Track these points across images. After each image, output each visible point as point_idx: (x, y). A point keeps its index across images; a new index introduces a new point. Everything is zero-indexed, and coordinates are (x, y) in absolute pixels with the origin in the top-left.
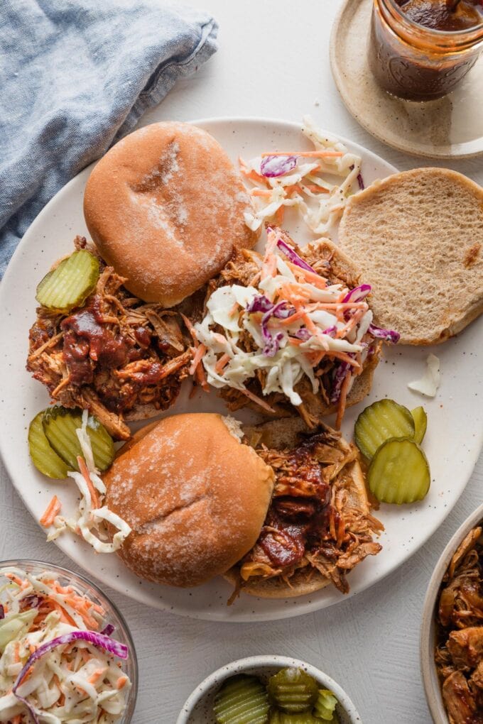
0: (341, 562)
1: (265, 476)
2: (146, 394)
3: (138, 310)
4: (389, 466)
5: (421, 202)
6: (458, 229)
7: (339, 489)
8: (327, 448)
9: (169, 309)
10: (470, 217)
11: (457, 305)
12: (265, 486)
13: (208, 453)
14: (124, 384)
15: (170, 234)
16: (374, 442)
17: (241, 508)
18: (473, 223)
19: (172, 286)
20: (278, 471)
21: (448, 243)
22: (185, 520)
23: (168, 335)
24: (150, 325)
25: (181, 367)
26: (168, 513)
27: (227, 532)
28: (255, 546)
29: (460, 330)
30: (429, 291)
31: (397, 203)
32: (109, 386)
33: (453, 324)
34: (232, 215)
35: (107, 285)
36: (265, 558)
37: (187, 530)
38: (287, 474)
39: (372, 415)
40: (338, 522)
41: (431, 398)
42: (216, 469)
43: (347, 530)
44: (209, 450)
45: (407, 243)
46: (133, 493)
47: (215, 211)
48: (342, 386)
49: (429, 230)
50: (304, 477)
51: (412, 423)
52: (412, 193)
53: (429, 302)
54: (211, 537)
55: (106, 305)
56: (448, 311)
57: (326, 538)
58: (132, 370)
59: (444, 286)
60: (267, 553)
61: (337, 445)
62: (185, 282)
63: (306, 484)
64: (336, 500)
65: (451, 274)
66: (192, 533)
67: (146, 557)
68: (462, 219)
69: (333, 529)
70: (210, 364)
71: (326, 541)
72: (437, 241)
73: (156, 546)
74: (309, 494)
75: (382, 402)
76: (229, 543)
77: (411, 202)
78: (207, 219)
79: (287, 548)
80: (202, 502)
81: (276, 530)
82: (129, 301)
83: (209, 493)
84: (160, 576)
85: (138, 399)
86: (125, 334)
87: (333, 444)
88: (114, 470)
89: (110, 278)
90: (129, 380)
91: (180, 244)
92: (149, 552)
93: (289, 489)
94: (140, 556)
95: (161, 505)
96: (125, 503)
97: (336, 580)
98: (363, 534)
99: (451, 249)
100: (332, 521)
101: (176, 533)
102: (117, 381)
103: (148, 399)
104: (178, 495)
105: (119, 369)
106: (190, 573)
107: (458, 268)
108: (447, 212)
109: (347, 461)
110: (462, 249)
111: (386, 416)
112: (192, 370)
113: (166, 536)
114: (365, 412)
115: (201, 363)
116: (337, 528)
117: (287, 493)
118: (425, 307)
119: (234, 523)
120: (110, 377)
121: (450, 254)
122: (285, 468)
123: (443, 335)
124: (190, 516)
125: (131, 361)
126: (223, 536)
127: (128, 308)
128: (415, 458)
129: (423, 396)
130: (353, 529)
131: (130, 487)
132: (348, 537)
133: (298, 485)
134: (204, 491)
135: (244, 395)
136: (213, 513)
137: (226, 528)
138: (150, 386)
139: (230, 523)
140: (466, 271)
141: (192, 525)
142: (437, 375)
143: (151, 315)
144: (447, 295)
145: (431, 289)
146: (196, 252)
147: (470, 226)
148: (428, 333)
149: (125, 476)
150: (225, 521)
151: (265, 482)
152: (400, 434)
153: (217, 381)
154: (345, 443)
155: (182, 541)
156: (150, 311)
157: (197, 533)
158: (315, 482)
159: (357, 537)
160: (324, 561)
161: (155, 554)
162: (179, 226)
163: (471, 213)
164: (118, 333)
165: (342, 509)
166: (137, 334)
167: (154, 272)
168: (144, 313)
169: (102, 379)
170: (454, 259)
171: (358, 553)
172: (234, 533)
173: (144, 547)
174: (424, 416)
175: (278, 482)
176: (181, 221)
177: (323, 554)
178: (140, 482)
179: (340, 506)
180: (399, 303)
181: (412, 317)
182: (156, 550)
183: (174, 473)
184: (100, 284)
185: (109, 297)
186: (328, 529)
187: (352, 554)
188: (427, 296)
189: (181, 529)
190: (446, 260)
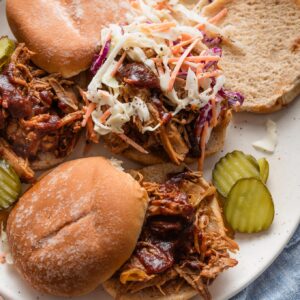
0: (204, 272)
1: (140, 195)
2: (47, 142)
3: (43, 79)
4: (241, 199)
5: (256, 9)
6: (284, 26)
7: (201, 214)
8: (191, 184)
9: (67, 79)
10: (293, 17)
11: (286, 79)
12: (140, 203)
13: (94, 179)
14: (29, 131)
15: (70, 24)
16: (228, 183)
17: (120, 219)
18: (296, 21)
19: (69, 58)
20: (151, 195)
21: (277, 36)
22: (73, 232)
23: (66, 98)
24: (52, 90)
25: (75, 121)
26: (61, 228)
27: (108, 240)
28: (132, 257)
29: (290, 100)
30: (266, 71)
31: (239, 11)
32: (18, 134)
33: (285, 94)
34: (116, 15)
35: (19, 56)
36: (141, 266)
37: (75, 240)
38: (158, 198)
39: (226, 163)
40: (201, 239)
41: (271, 153)
42: (100, 189)
43: (209, 247)
44: (95, 177)
45: (248, 37)
46: (32, 217)
47: (104, 11)
48: (201, 135)
49: (263, 28)
50: (172, 199)
51: (258, 168)
52: (250, 4)
53: (265, 79)
54: (95, 244)
55: (18, 71)
56: (281, 84)
57: (192, 251)
58: (36, 121)
59: (277, 67)
60: (143, 262)
61: (199, 182)
62: (79, 56)
63: (174, 205)
64: (199, 222)
65: (281, 58)
66: (79, 242)
67: (40, 267)
68: (287, 19)
69: (197, 245)
70: (96, 117)
71: (191, 255)
72: (270, 35)
73: (49, 256)
74: (177, 213)
75: (234, 153)
76: (110, 249)
77: (249, 10)
78: (98, 15)
79: (158, 257)
80: (88, 217)
81: (150, 244)
82: (37, 72)
83: (94, 209)
84: (52, 283)
85: (41, 146)
86: (31, 93)
87: (195, 180)
88: (20, 203)
89: (22, 52)
90: (33, 128)
91: (77, 31)
92: (44, 262)
93: (160, 210)
94: (36, 267)
95: (54, 222)
96: (26, 225)
97: (201, 288)
98: (221, 251)
99: (280, 41)
100: (196, 238)
101: (66, 244)
102: (24, 129)
103: (49, 146)
104: (68, 213)
105: (26, 119)
106: (76, 277)
107: (286, 53)
108: (276, 15)
109: (206, 194)
110: (288, 40)
111: (237, 164)
112: (84, 123)
113: (58, 247)
114: (220, 161)
115: (90, 117)
116: (200, 243)
117: (158, 213)
118: (263, 82)
119: (114, 232)
120: (18, 127)
121: (280, 44)
122: (157, 193)
123: (277, 102)
124: (78, 228)
125: (36, 114)
126: (105, 243)
127: (35, 77)
128: (261, 192)
129: (265, 151)
130: (213, 246)
131: (31, 212)
132: (209, 252)
133: (168, 206)
134: (89, 207)
135: (124, 141)
136: (97, 225)
137: (107, 236)
138: (50, 135)
139: (110, 231)
140: (293, 55)
141: (79, 235)
142: (274, 135)
143: (53, 82)
144: (280, 73)
145: (267, 69)
146: (88, 36)
147: (293, 24)
148: (266, 101)
149: (27, 205)
150: (106, 230)
151: (140, 199)
152: (248, 175)
153: (102, 129)
154: (205, 181)
155: (70, 250)
156: (52, 79)
157: (83, 242)
158: (182, 203)
159: (217, 253)
160: (190, 273)
161: (48, 263)
162: (76, 20)
163: (294, 15)
164: (26, 94)
165: (204, 229)
166: (41, 96)
167: (56, 47)
168: (48, 81)
169: (12, 129)
170: (282, 47)
171: (218, 265)
172: (113, 241)
173: (39, 259)
174: (266, 164)
175: (150, 204)
176: (78, 16)
177: (189, 266)
178: (39, 208)
179: (202, 226)
180: (243, 80)
181: (253, 90)
182: (49, 259)
183: (66, 197)
184: (14, 56)
185: (21, 65)
186: (193, 245)
187: (213, 266)
188: (265, 75)
189: (70, 240)
190: (277, 48)
